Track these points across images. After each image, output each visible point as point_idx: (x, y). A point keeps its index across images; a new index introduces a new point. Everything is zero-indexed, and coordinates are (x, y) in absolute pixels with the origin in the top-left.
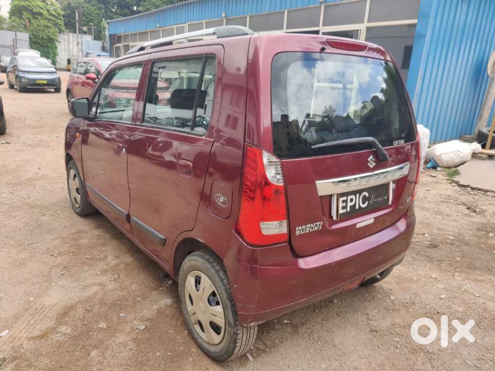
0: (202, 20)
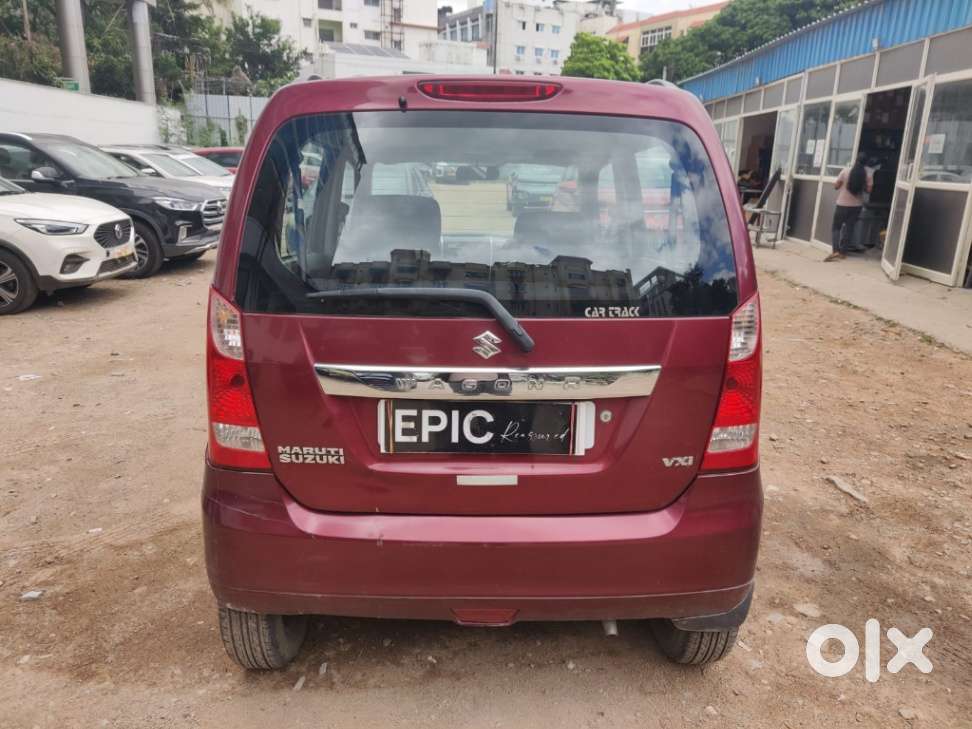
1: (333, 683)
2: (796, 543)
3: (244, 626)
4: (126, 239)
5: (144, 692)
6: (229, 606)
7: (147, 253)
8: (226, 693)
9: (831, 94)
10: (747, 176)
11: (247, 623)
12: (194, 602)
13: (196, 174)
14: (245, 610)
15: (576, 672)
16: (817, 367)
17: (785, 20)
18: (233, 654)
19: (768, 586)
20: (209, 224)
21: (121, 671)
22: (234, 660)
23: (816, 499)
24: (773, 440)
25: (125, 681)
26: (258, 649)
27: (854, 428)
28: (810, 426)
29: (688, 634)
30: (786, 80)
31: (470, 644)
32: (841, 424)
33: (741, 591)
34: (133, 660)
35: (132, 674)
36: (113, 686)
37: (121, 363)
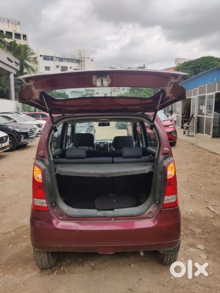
0: (205, 84)
1: (65, 272)
2: (198, 227)
3: (41, 255)
4: (6, 141)
5: (12, 276)
6: (36, 249)
7: (12, 144)
8: (35, 276)
9: (205, 93)
10: (185, 115)
11: (41, 254)
12: (26, 249)
13: (26, 121)
14: (41, 251)
15: (134, 267)
16: (205, 173)
17: (192, 71)
18: (37, 264)
19: (189, 240)
20: (30, 135)
21: (5, 270)
22: (37, 266)
23: (204, 213)
24: (192, 196)
25: (7, 273)
26: (44, 262)
27: (216, 191)
28: (203, 191)
29: (164, 255)
30: (193, 89)
31: (104, 260)
32: (212, 190)
33: (177, 241)
34: (9, 267)
35: (8, 271)
36: (3, 275)
37: (5, 178)
